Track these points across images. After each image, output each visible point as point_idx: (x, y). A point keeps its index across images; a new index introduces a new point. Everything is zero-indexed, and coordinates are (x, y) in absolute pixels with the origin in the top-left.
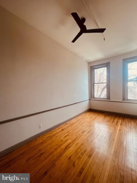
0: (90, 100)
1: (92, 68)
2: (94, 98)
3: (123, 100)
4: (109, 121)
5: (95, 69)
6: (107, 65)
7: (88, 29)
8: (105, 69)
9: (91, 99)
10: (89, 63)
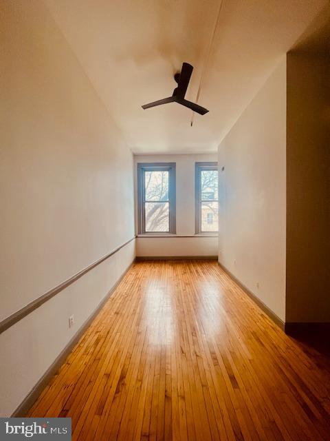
0: (137, 237)
1: (141, 169)
2: (145, 232)
3: (196, 234)
4: (185, 273)
5: (145, 171)
6: (171, 167)
7: (186, 98)
8: (167, 174)
9: (139, 236)
10: (135, 156)
